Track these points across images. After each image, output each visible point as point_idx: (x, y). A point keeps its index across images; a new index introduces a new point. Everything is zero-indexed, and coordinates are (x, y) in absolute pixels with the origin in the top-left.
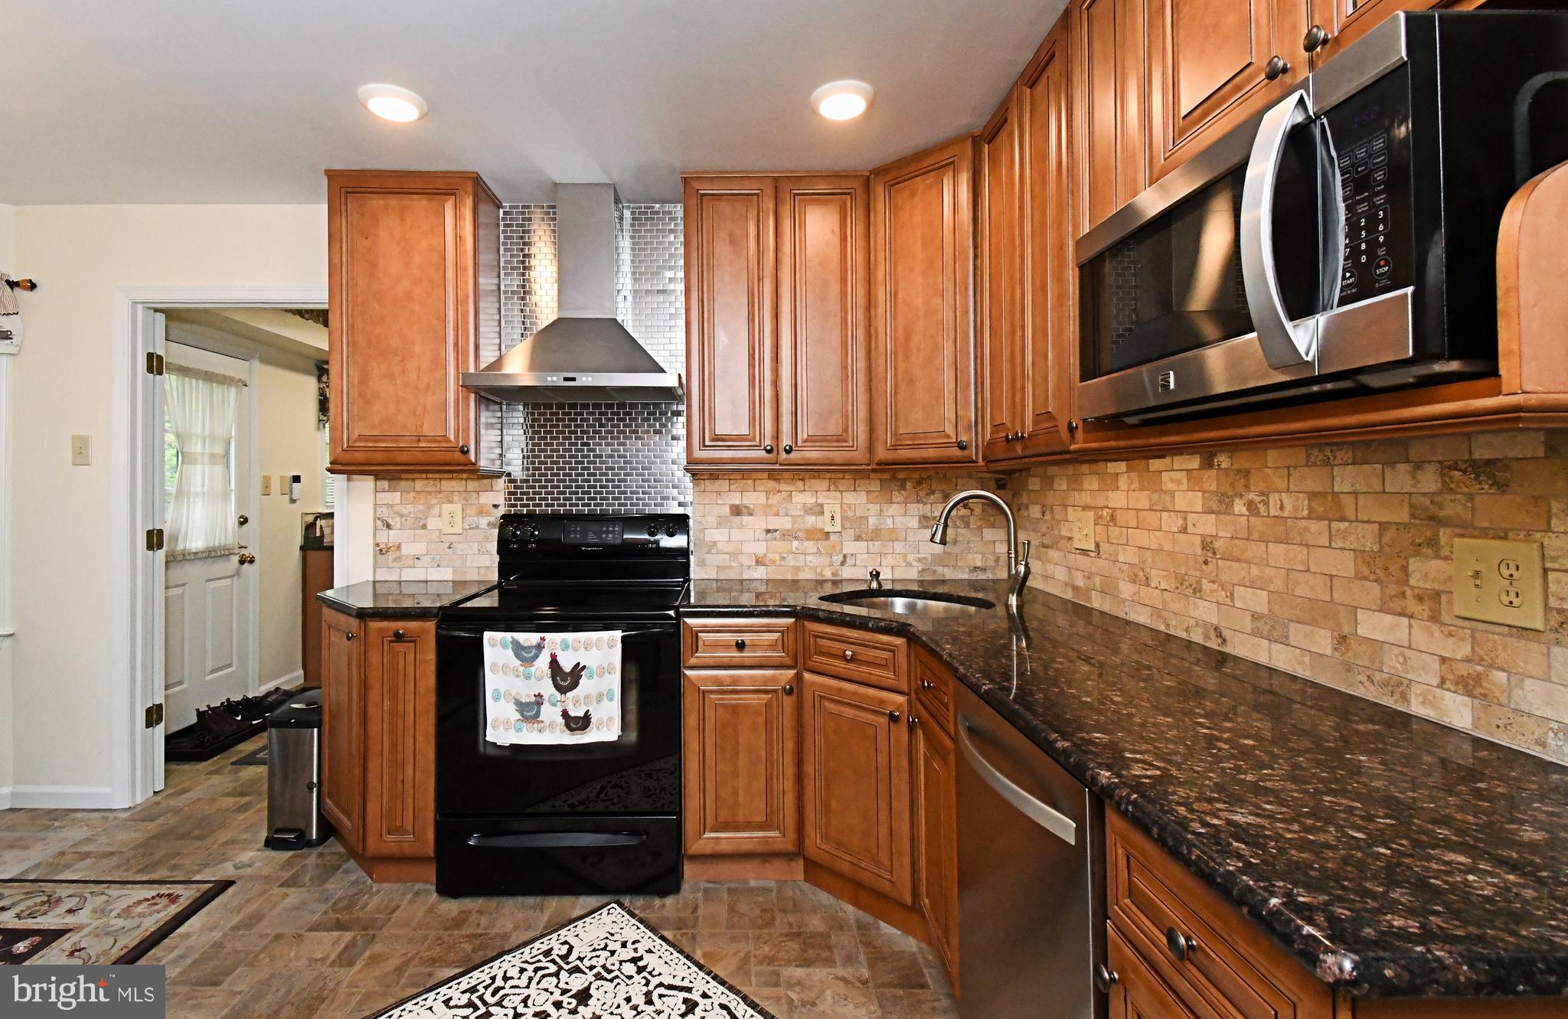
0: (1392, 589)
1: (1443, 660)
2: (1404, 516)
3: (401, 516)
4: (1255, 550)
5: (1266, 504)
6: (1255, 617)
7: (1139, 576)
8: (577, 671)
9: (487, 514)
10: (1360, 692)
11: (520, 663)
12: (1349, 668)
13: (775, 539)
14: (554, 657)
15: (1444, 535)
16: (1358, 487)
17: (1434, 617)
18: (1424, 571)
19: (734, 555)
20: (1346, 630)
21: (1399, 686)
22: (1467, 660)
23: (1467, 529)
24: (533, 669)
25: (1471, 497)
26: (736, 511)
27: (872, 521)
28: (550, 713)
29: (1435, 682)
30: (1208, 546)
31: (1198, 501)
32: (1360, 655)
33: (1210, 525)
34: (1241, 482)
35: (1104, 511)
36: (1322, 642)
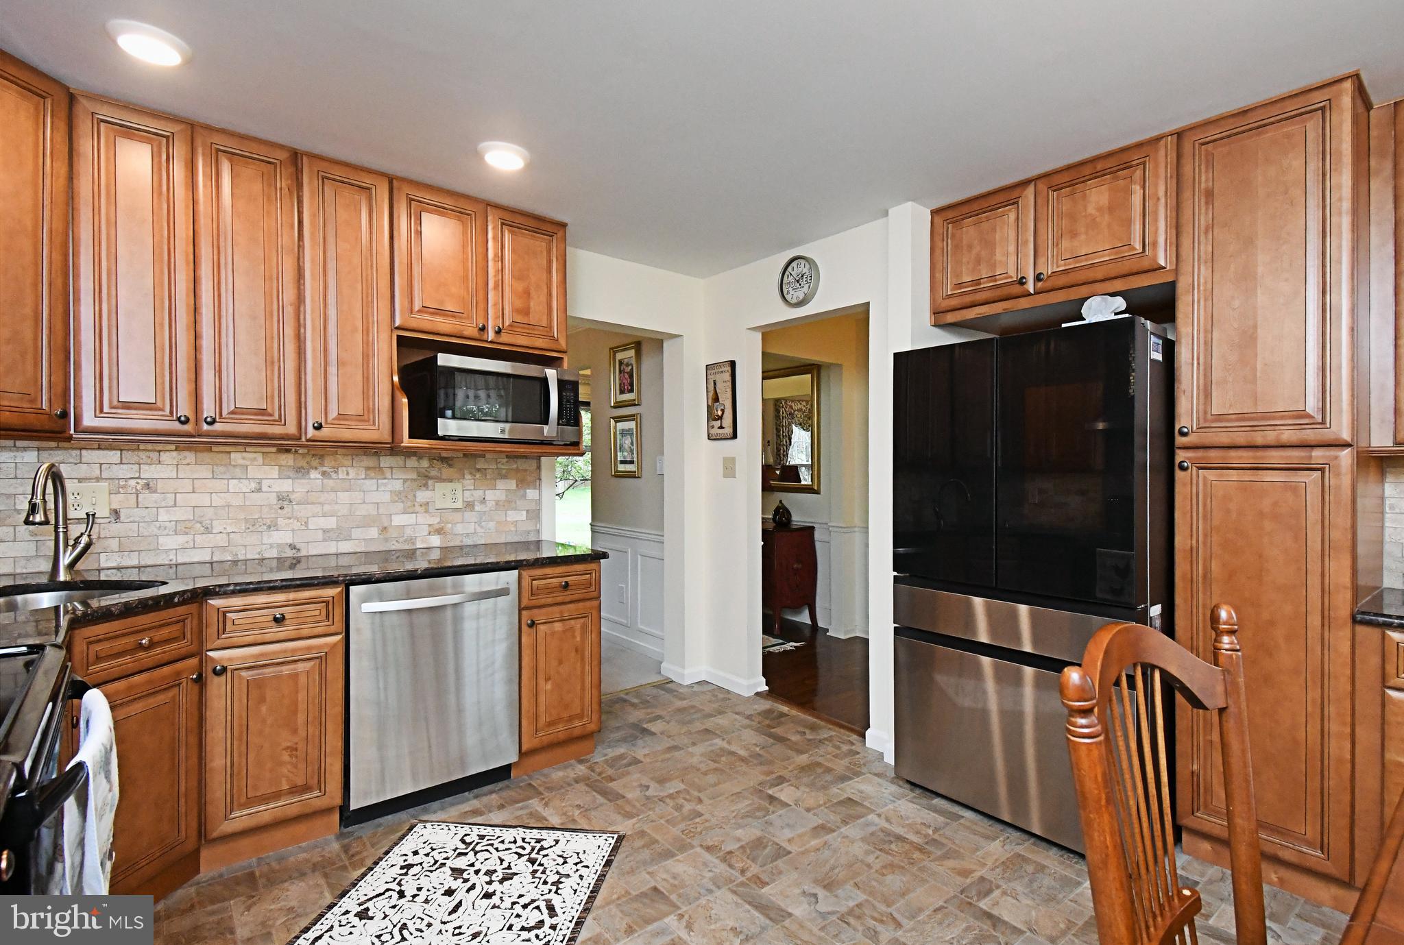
0: (409, 504)
1: (430, 525)
2: (414, 476)
5: (336, 472)
6: (325, 531)
10: (393, 548)
12: (386, 541)
15: (430, 482)
16: (392, 465)
17: (427, 512)
18: (422, 496)
20: (386, 525)
21: (412, 540)
22: (438, 523)
23: (440, 480)
25: (440, 469)
29: (426, 533)
30: (283, 498)
31: (275, 472)
32: (393, 533)
33: (286, 486)
34: (315, 462)
35: (133, 483)
36: (373, 532)
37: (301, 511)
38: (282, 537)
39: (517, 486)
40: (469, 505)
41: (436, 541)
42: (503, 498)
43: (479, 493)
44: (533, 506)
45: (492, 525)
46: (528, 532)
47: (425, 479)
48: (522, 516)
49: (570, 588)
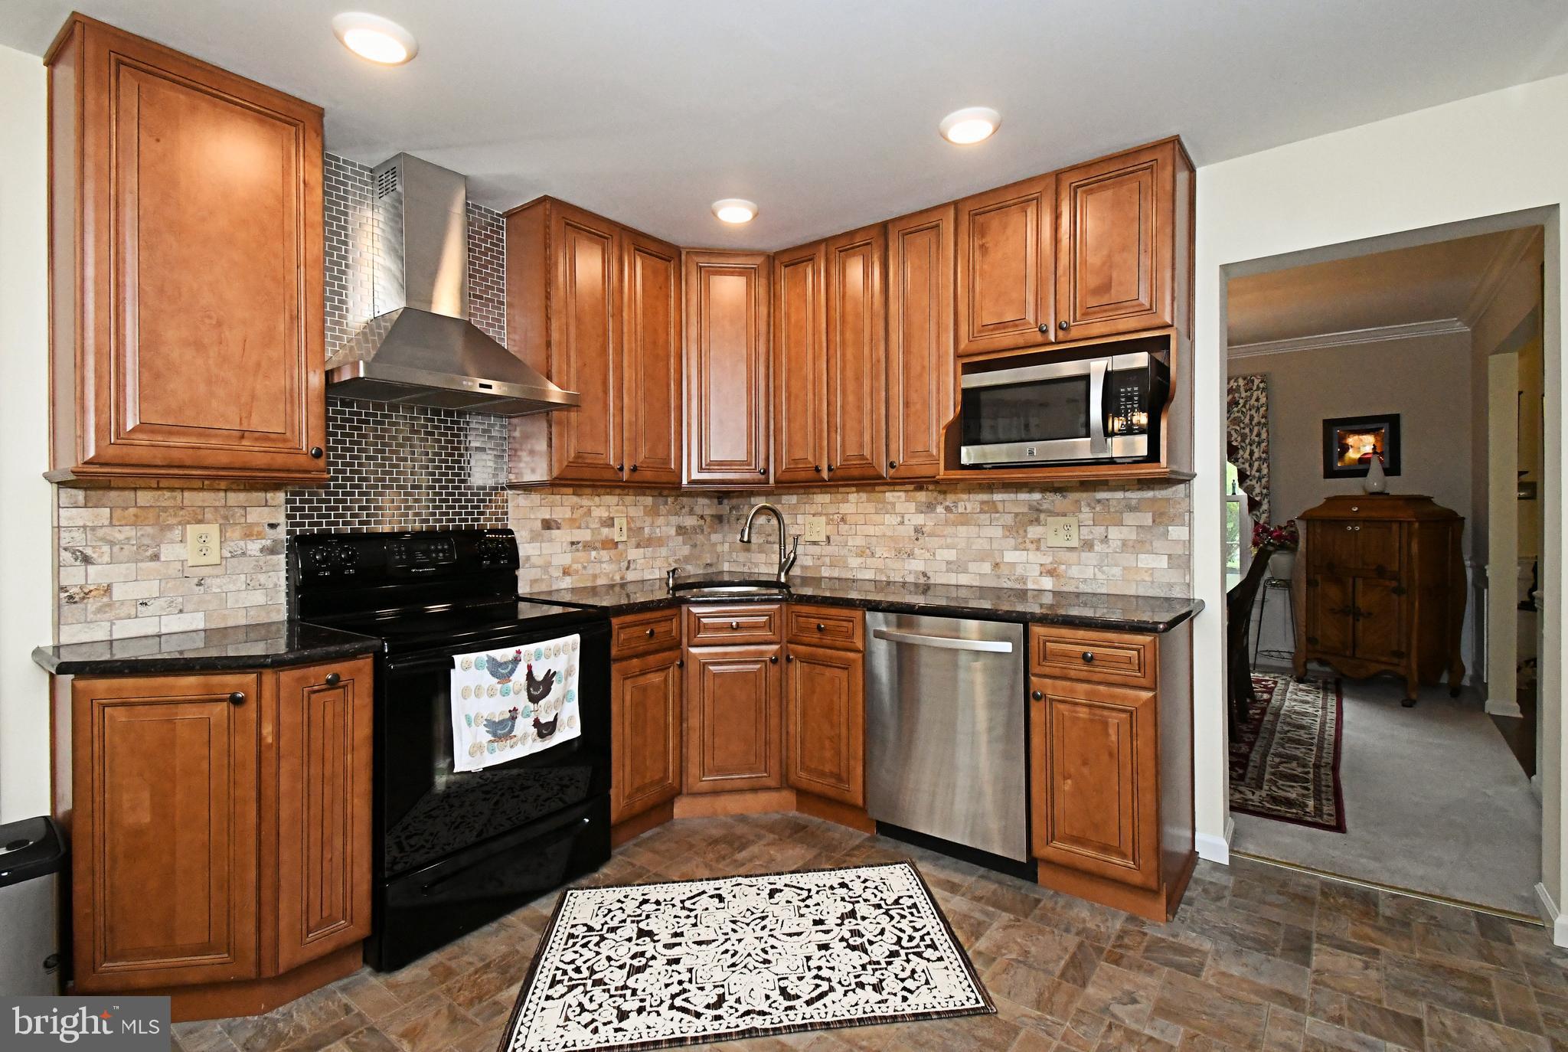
1: (1042, 565)
2: (1025, 510)
3: (112, 544)
4: (949, 530)
5: (956, 507)
6: (948, 563)
7: (863, 552)
8: (549, 678)
9: (260, 536)
10: (1005, 585)
11: (496, 680)
12: (999, 577)
13: (578, 550)
14: (530, 667)
15: (1042, 516)
16: (1004, 499)
17: (1038, 549)
18: (1034, 532)
19: (546, 567)
20: (998, 560)
21: (1023, 579)
22: (1051, 563)
23: (1051, 513)
24: (510, 684)
25: (1053, 501)
26: (547, 525)
27: (647, 530)
28: (524, 726)
29: (1038, 573)
30: (918, 530)
31: (912, 507)
32: (1004, 570)
33: (920, 519)
34: (941, 497)
35: (836, 516)
36: (986, 568)
37: (933, 542)
38: (917, 565)
39: (1154, 521)
40: (1088, 545)
41: (1047, 583)
42: (1134, 537)
43: (1099, 531)
44: (1179, 550)
45: (1116, 571)
46: (1171, 586)
47: (1035, 515)
48: (1163, 562)
49: (1096, 663)
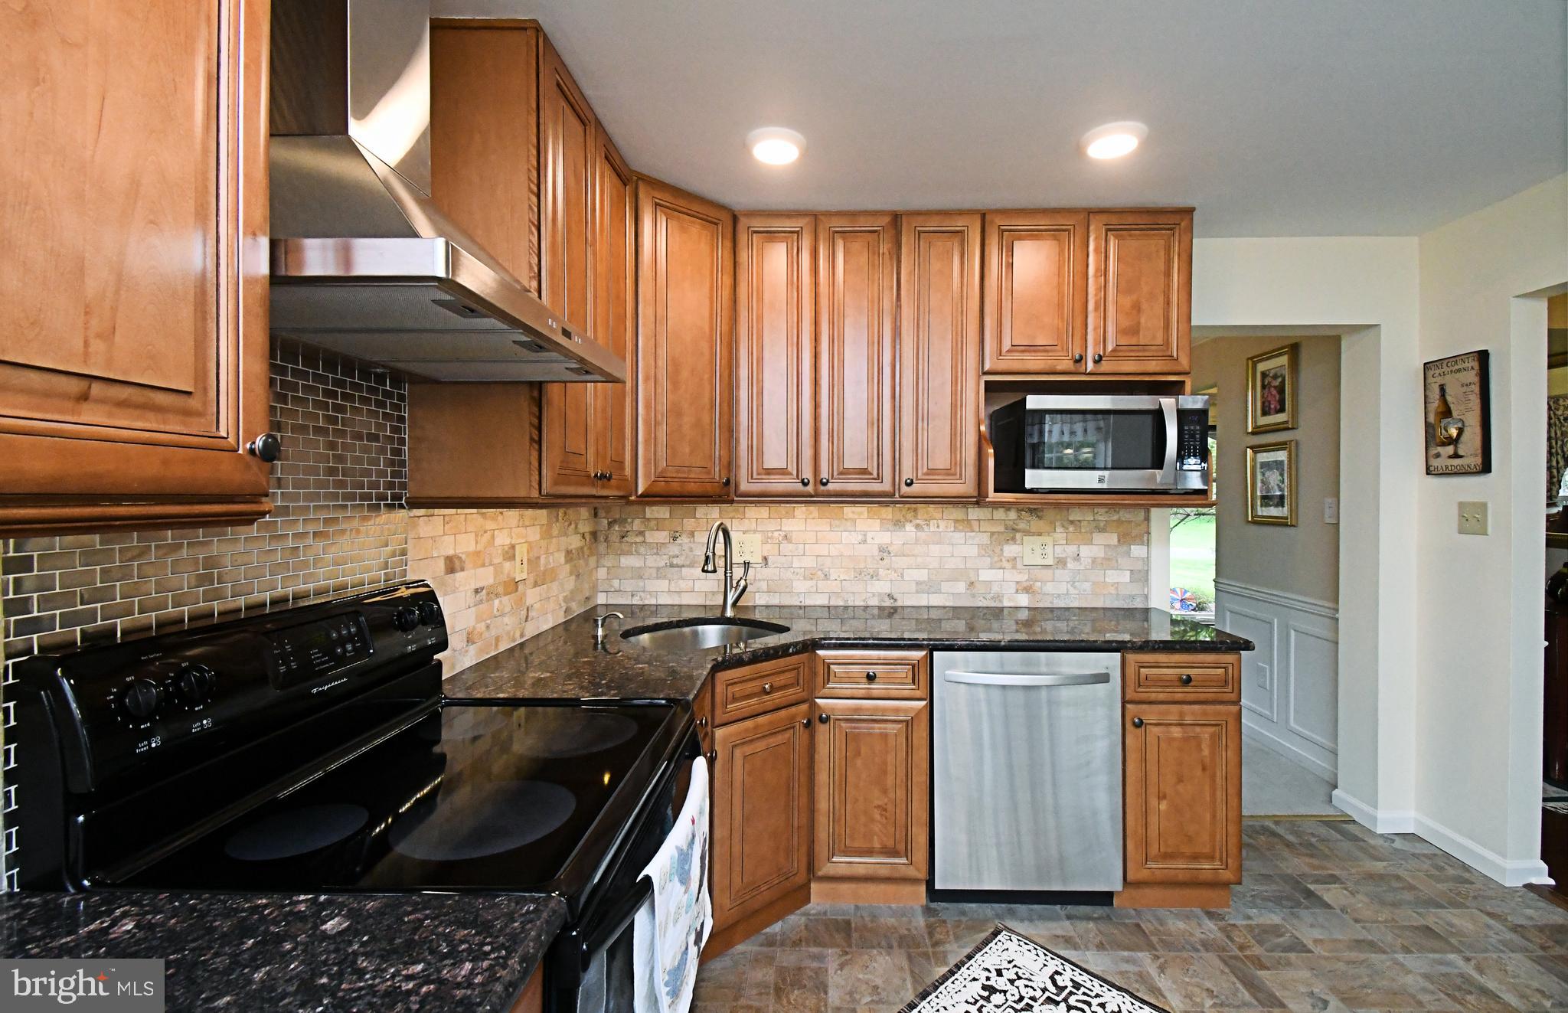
0: (996, 559)
1: (1017, 582)
2: (1001, 529)
4: (920, 549)
5: (928, 525)
6: (918, 583)
10: (980, 604)
12: (973, 596)
13: (482, 601)
15: (1018, 536)
16: (980, 518)
17: (1014, 567)
18: (1010, 550)
20: (973, 579)
21: (998, 597)
22: (1027, 580)
23: (1027, 533)
25: (1029, 521)
29: (1014, 591)
30: (884, 550)
31: (876, 524)
32: (980, 589)
33: (885, 538)
34: (910, 515)
35: (776, 534)
36: (961, 587)
37: (900, 562)
38: (882, 587)
39: (1119, 541)
40: (1061, 562)
41: (1023, 600)
42: (1102, 555)
43: (1072, 549)
44: (1139, 566)
45: (1087, 586)
46: (1133, 597)
47: (1012, 533)
48: (1126, 577)
49: (1192, 684)
